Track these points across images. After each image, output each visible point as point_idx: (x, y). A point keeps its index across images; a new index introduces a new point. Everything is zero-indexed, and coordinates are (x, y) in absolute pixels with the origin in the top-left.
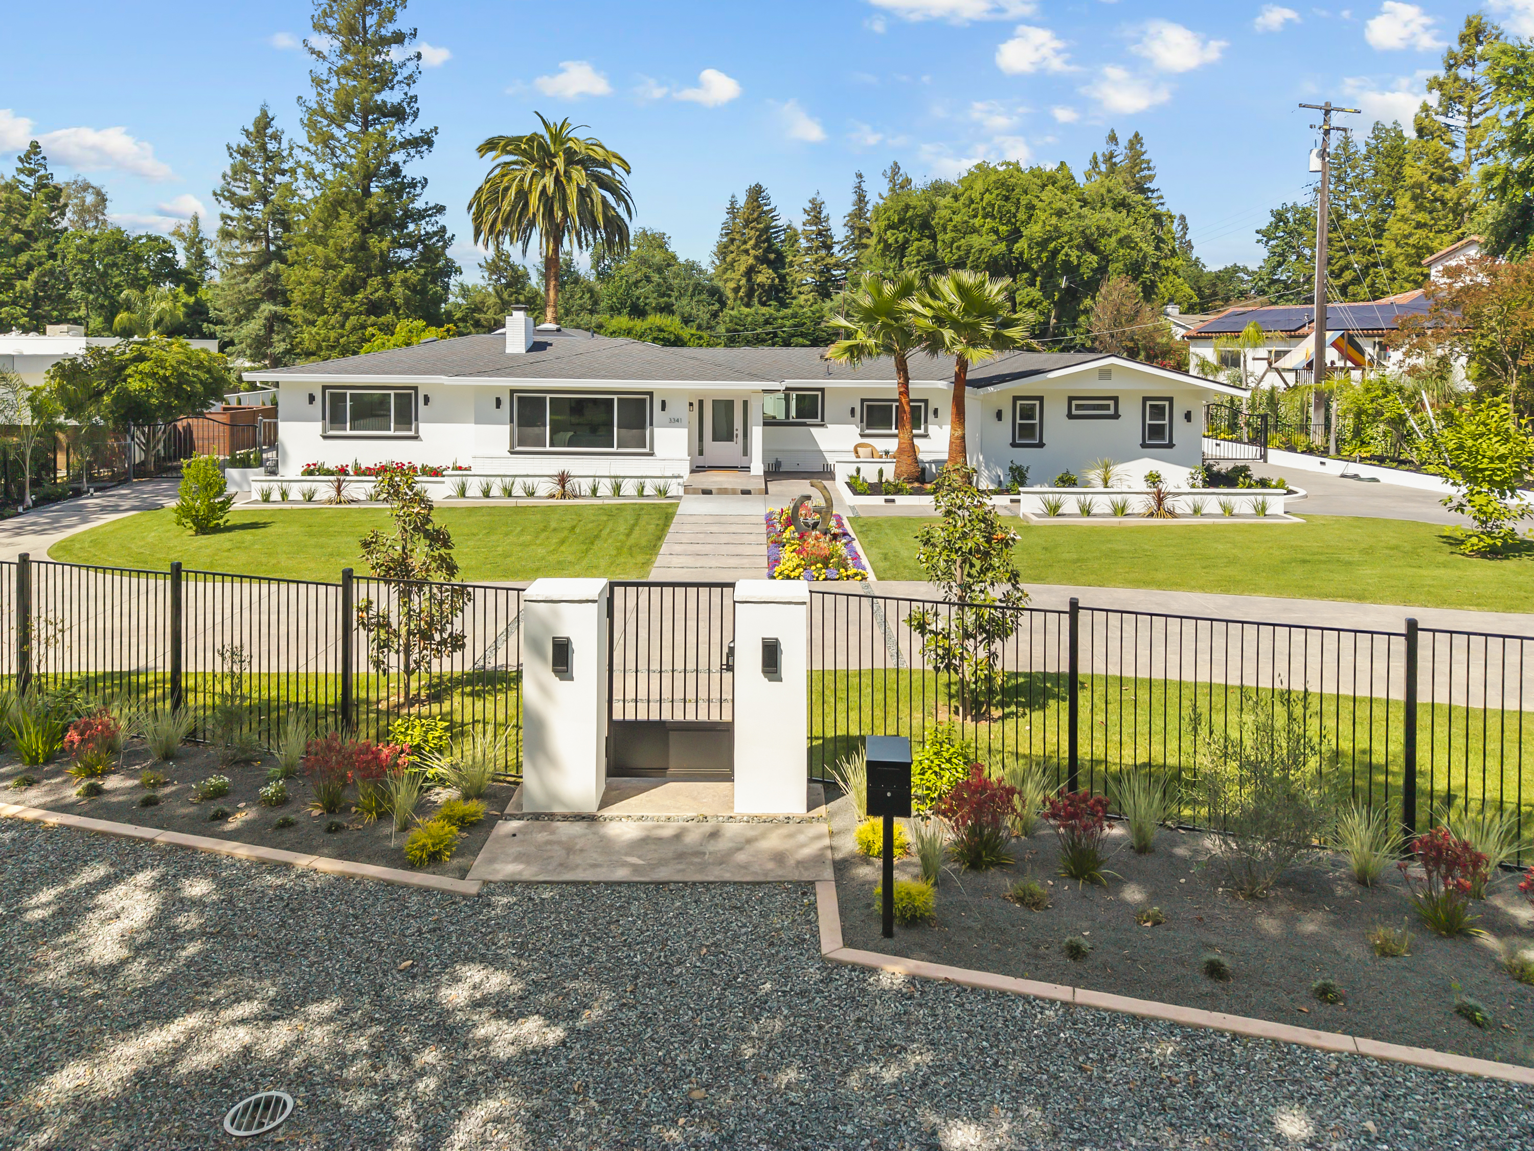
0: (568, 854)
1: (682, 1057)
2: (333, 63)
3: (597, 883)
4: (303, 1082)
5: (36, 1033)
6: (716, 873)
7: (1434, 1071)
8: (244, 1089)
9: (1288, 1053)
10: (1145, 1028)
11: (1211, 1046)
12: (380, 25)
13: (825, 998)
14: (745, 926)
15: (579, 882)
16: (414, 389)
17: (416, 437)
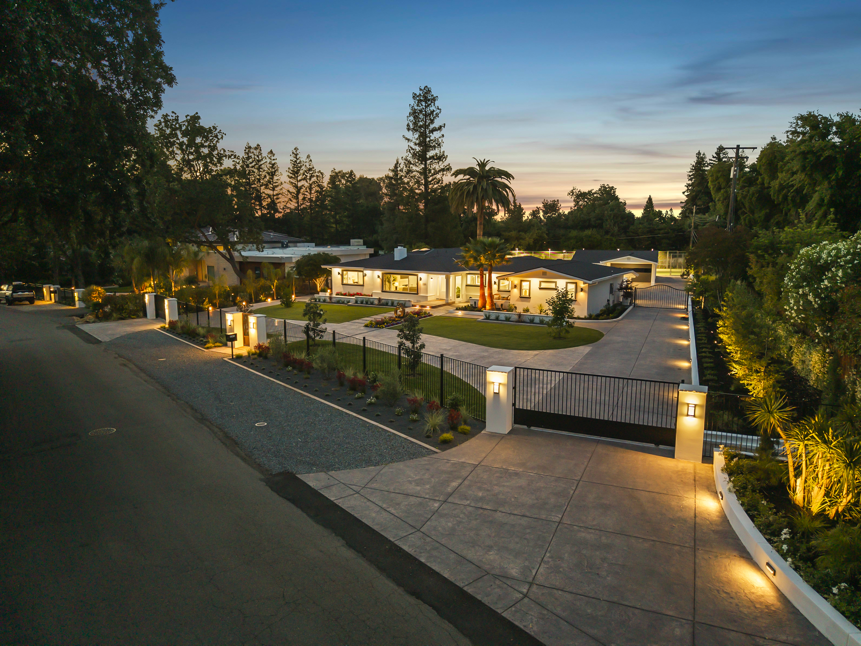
16: (363, 271)
17: (363, 285)
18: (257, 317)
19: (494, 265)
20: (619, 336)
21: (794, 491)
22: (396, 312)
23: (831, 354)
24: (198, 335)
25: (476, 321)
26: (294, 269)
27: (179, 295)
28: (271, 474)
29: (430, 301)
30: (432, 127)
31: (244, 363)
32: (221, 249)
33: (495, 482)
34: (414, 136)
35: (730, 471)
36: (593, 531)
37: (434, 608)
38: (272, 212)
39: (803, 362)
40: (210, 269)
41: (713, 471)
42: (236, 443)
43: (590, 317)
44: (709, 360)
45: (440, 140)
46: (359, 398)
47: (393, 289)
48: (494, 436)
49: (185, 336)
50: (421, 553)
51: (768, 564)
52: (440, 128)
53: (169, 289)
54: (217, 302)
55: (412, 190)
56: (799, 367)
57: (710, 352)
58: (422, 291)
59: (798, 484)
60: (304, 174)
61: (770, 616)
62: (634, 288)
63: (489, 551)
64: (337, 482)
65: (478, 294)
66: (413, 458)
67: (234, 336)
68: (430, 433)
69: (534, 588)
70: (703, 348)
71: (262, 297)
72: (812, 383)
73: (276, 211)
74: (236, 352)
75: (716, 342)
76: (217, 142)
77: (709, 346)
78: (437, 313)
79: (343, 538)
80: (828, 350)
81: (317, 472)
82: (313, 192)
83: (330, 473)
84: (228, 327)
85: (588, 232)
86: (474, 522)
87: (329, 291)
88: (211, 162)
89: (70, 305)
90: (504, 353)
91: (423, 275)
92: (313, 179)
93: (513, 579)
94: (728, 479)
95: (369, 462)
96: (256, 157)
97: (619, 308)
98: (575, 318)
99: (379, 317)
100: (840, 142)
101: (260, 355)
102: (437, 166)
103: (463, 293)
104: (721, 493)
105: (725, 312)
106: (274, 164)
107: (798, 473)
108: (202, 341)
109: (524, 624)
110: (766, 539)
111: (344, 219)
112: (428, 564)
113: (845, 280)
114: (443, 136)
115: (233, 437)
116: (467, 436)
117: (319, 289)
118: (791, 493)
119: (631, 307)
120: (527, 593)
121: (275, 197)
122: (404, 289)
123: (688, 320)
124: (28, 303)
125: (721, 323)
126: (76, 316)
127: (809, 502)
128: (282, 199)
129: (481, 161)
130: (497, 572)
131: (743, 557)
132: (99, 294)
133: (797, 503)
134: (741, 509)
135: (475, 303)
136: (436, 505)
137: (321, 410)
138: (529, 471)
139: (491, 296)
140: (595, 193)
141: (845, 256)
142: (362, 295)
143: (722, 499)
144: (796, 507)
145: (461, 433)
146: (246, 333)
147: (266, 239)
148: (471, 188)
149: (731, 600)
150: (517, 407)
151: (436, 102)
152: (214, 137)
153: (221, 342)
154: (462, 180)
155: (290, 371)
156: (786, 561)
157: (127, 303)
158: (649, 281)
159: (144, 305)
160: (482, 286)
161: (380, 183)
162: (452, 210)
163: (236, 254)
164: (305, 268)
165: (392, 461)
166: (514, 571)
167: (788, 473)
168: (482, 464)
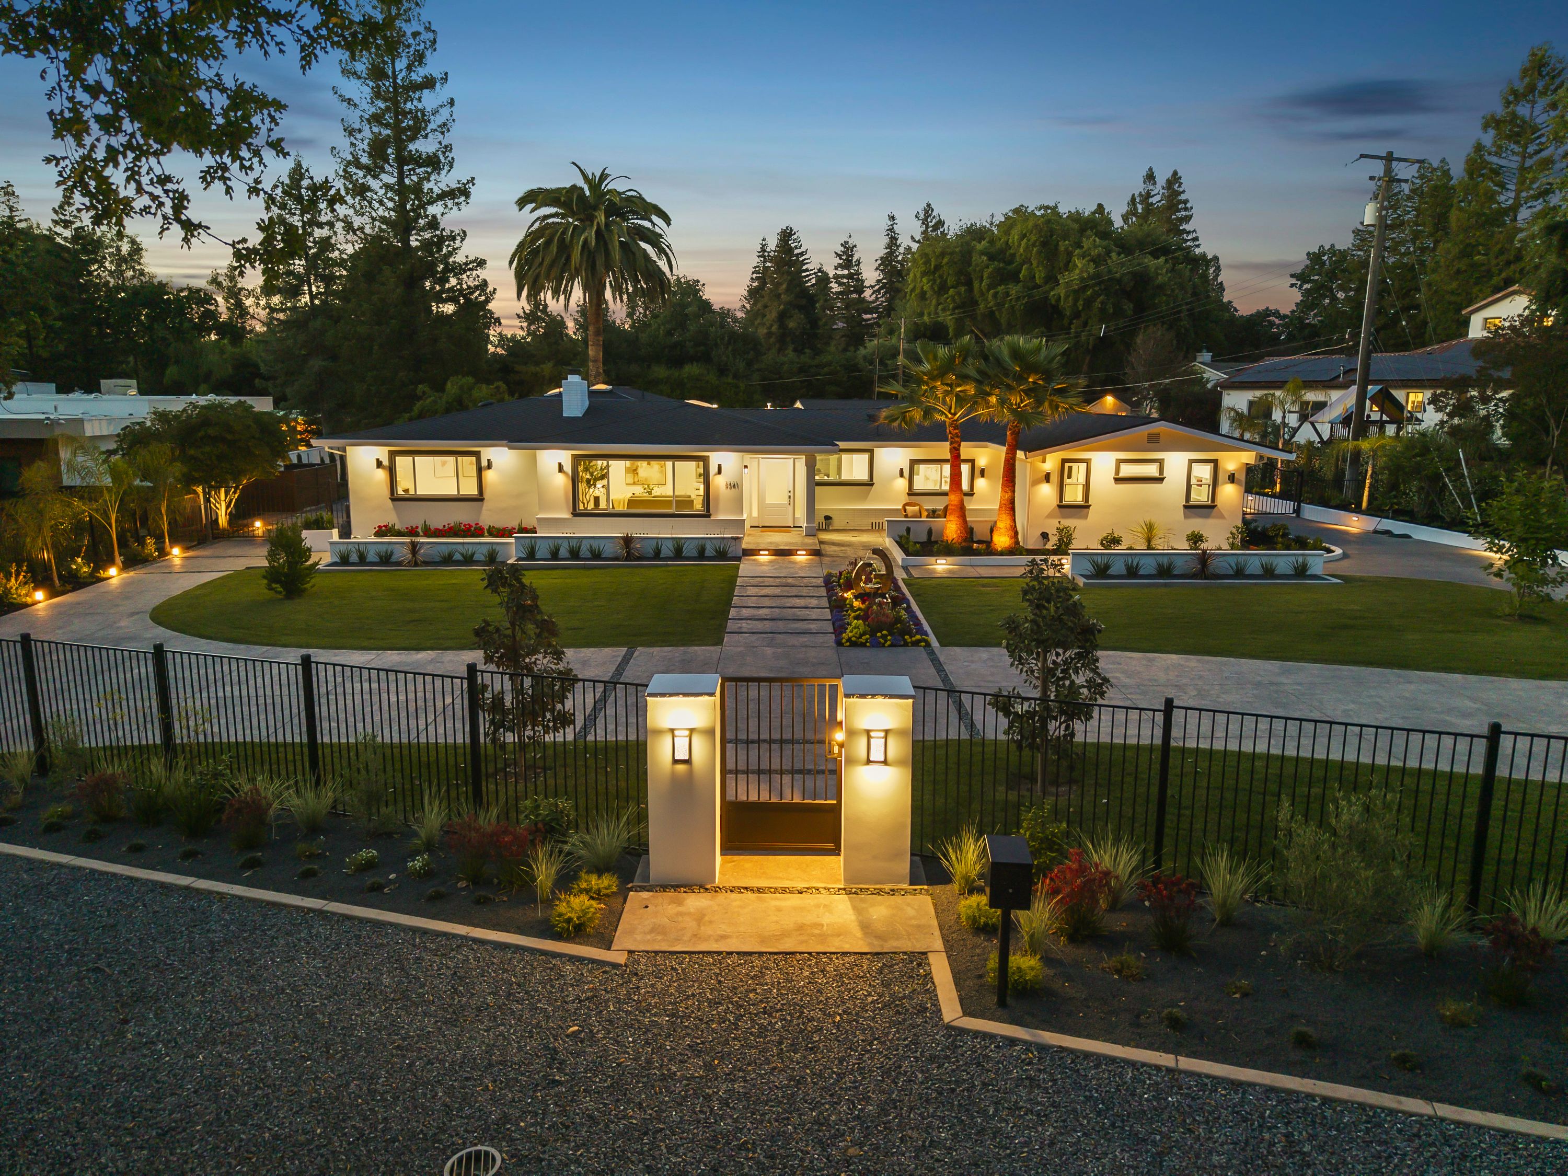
0: (699, 925)
1: (833, 1118)
2: (364, 111)
3: (730, 953)
4: (503, 1138)
5: (259, 1092)
6: (837, 944)
7: (1505, 1133)
8: (453, 1144)
9: (1374, 1116)
10: (1244, 1092)
11: (1304, 1109)
12: (409, 68)
13: (953, 1063)
14: (870, 994)
15: (715, 952)
16: (474, 454)
17: (478, 500)
58: (722, 505)
91: (725, 458)
129: (592, 172)
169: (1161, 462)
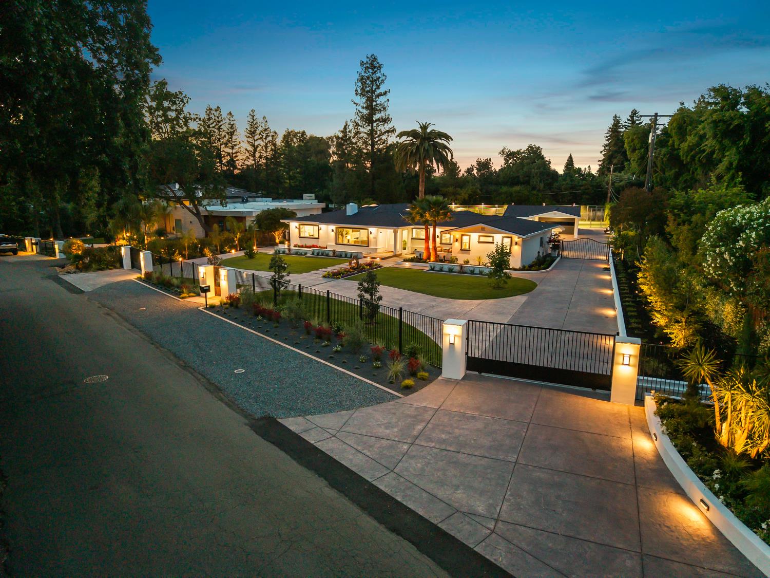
16: (318, 226)
17: (318, 238)
18: (228, 270)
19: (438, 221)
20: (550, 286)
21: (720, 434)
22: (350, 263)
23: (742, 306)
24: (172, 285)
25: (421, 271)
26: (255, 223)
27: (152, 247)
28: (254, 419)
29: (379, 253)
30: (378, 92)
31: (217, 313)
32: (187, 203)
33: (455, 425)
34: (362, 101)
35: (662, 415)
36: (546, 470)
37: (413, 543)
38: (232, 169)
39: (716, 312)
40: (178, 222)
41: (645, 414)
42: (220, 390)
43: (523, 268)
44: (632, 309)
45: (386, 104)
46: (326, 346)
47: (346, 242)
48: (449, 382)
49: (160, 286)
50: (396, 492)
51: (702, 501)
52: (385, 93)
53: (141, 241)
54: (187, 253)
55: (360, 150)
56: (712, 316)
57: (632, 302)
58: (372, 243)
59: (723, 427)
60: (260, 134)
61: (706, 547)
62: (561, 242)
63: (456, 490)
64: (314, 426)
65: (424, 246)
66: (379, 403)
67: (207, 288)
68: (393, 379)
69: (500, 525)
70: (626, 297)
71: (226, 249)
72: (724, 331)
73: (235, 167)
74: (210, 302)
75: (637, 292)
76: (183, 106)
77: (632, 296)
78: (386, 264)
79: (326, 479)
80: (740, 303)
81: (295, 416)
82: (268, 150)
83: (307, 417)
84: (201, 279)
85: (517, 188)
86: (441, 463)
87: (286, 242)
88: (177, 124)
89: (51, 256)
90: (451, 302)
91: (373, 230)
92: (269, 139)
93: (480, 516)
94: (661, 423)
95: (341, 407)
96: (216, 118)
97: (548, 259)
98: (511, 269)
99: (335, 268)
100: (748, 112)
101: (231, 305)
102: (383, 128)
103: (409, 246)
104: (655, 434)
105: (644, 264)
106: (233, 125)
107: (724, 418)
108: (177, 291)
109: (494, 558)
110: (698, 477)
111: (297, 175)
112: (404, 503)
113: (757, 241)
114: (388, 100)
115: (216, 384)
116: (426, 382)
117: (277, 241)
118: (717, 435)
119: (559, 259)
120: (494, 529)
121: (234, 155)
122: (355, 242)
123: (610, 270)
124: (11, 253)
125: (640, 275)
126: (57, 267)
127: (733, 443)
128: (241, 157)
129: (423, 124)
130: (465, 509)
131: (679, 494)
132: (78, 246)
133: (722, 444)
134: (675, 449)
135: (420, 255)
136: (405, 447)
137: (293, 357)
138: (484, 415)
139: (435, 248)
140: (523, 153)
141: (757, 219)
142: (317, 247)
143: (656, 440)
144: (721, 447)
145: (420, 379)
146: (217, 284)
147: (229, 194)
148: (415, 148)
149: (672, 534)
150: (470, 355)
151: (382, 69)
152: (180, 101)
153: (194, 293)
154: (406, 141)
155: (260, 320)
156: (719, 498)
157: (105, 255)
158: (572, 233)
159: (121, 256)
160: (427, 239)
161: (328, 142)
162: (397, 169)
163: (201, 208)
164: (265, 222)
165: (361, 406)
166: (481, 508)
167: (714, 417)
168: (442, 408)
169: (493, 237)
